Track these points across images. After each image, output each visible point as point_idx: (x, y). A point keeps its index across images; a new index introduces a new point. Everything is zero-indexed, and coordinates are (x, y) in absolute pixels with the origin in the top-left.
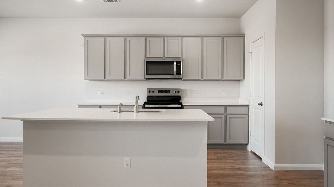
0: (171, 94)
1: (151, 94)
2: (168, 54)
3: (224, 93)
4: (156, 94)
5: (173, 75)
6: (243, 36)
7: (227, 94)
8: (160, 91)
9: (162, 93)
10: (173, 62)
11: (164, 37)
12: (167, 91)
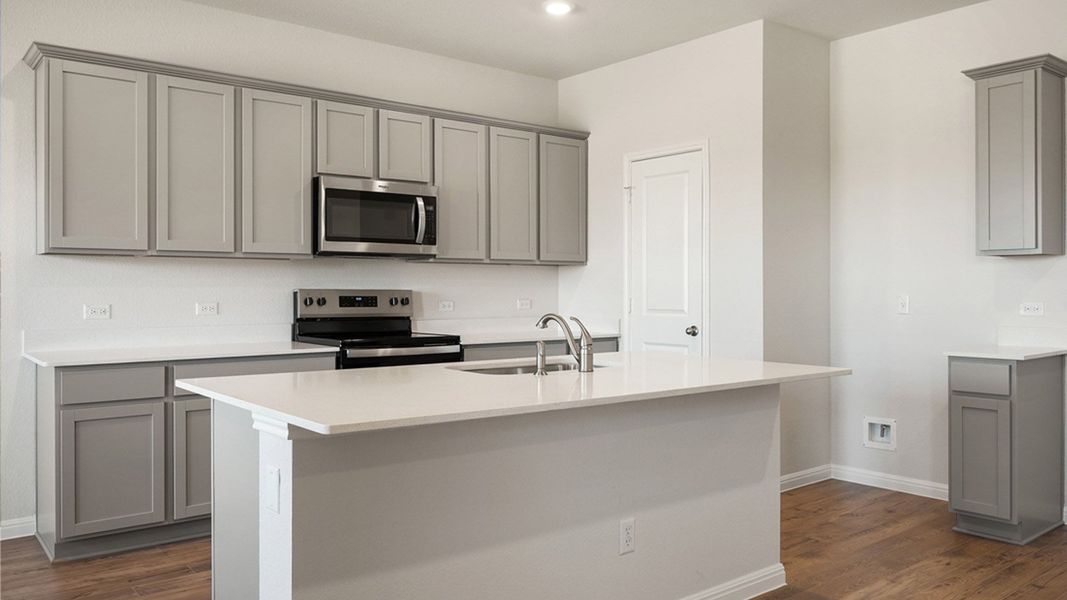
0: (383, 309)
1: (315, 311)
2: (389, 168)
3: (522, 305)
4: (333, 309)
5: (413, 242)
6: (582, 136)
7: (529, 306)
8: (346, 300)
9: (354, 306)
10: (412, 199)
11: (377, 105)
12: (370, 300)
